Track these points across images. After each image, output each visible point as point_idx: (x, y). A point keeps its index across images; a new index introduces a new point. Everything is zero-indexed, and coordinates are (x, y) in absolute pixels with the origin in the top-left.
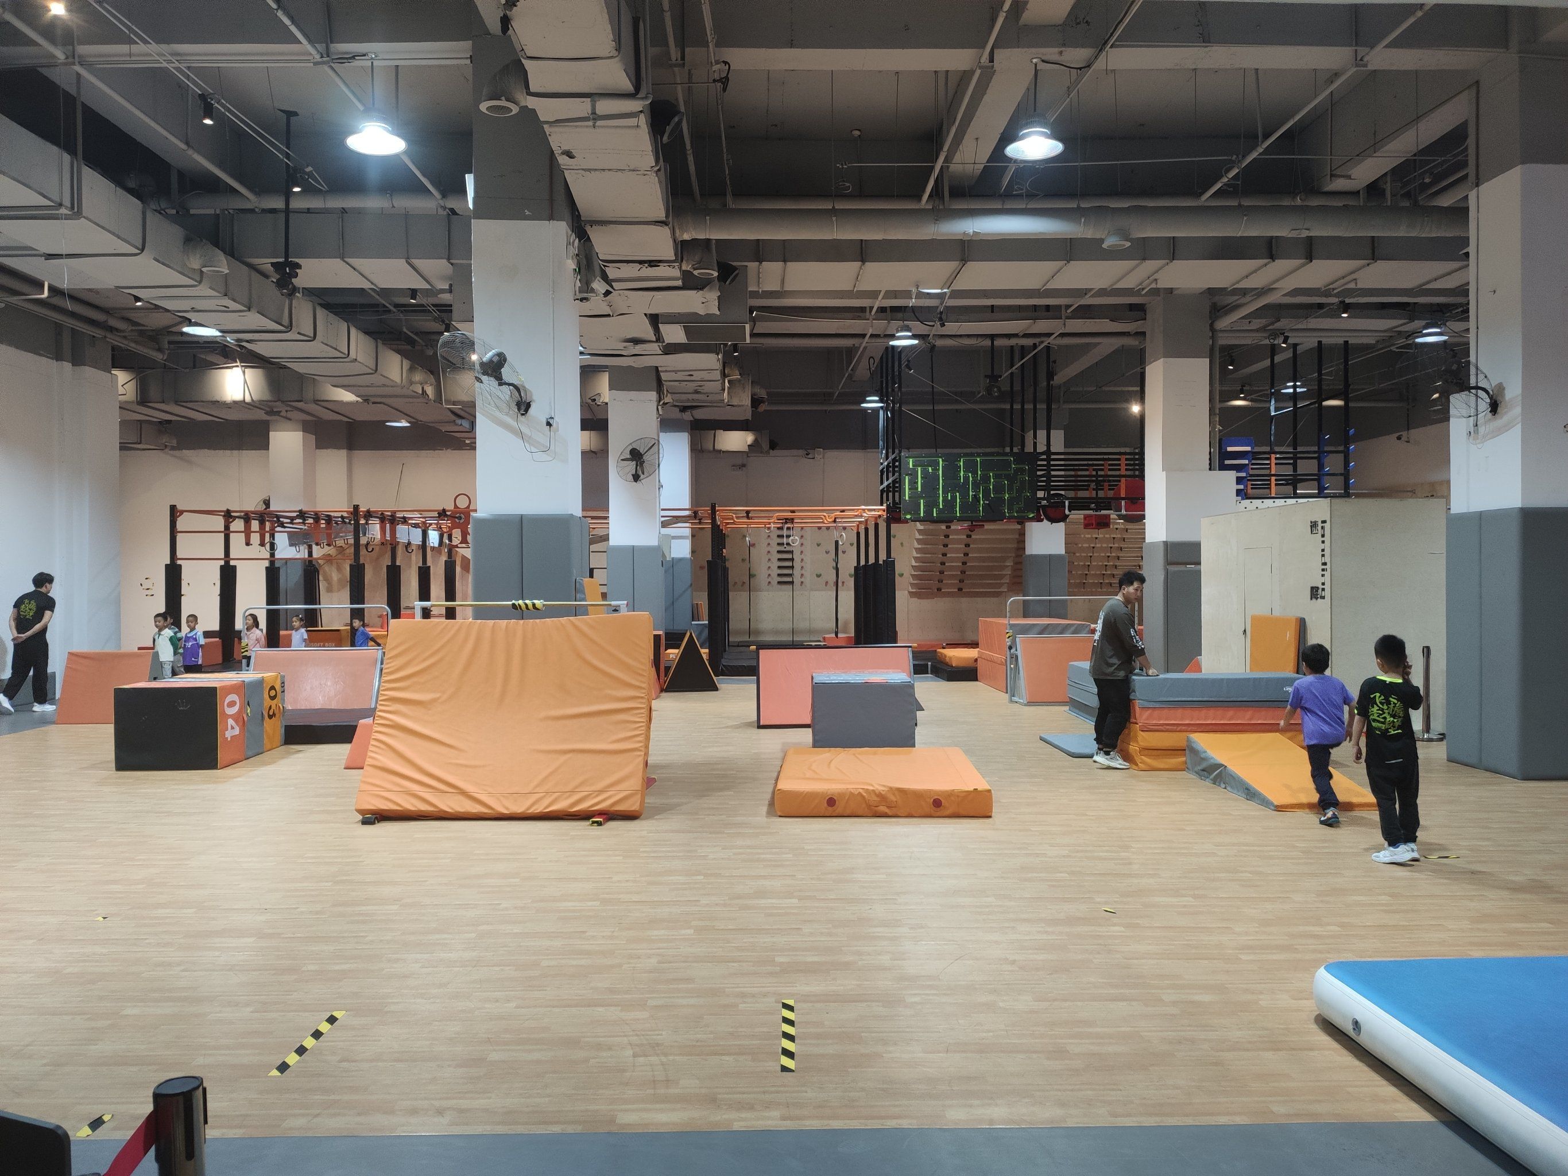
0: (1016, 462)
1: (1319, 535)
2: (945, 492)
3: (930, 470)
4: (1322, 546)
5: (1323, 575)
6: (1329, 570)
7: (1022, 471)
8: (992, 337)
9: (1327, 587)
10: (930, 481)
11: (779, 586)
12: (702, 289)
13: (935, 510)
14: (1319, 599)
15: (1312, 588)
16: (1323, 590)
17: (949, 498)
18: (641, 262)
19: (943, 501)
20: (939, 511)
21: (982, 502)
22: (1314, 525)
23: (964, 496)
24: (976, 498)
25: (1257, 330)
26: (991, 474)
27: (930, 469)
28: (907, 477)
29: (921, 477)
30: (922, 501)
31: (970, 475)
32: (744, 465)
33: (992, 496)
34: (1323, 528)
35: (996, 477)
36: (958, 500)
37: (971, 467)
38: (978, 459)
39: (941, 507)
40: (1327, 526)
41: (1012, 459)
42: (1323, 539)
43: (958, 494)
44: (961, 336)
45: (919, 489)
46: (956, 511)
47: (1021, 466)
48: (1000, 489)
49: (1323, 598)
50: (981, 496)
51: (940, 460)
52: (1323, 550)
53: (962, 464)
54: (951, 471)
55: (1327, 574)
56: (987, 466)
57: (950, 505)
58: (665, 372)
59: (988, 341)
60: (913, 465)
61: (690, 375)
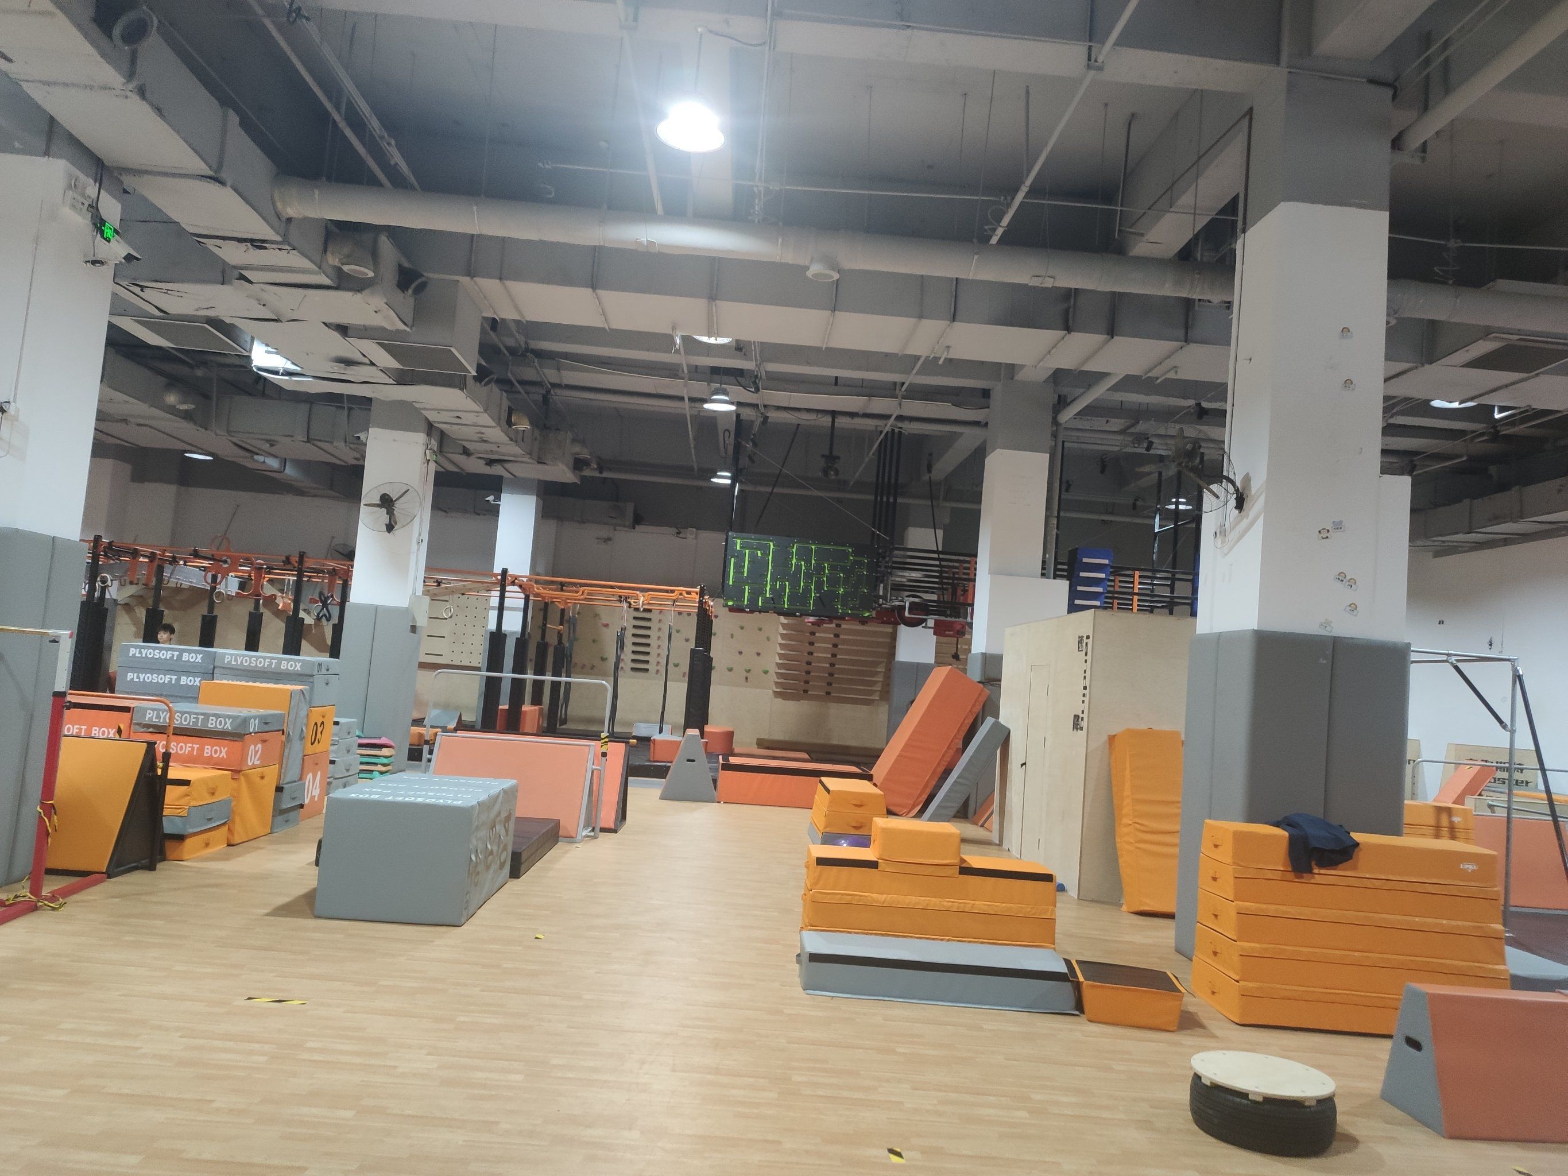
0: (855, 553)
1: (1084, 652)
2: (774, 580)
3: (759, 555)
4: (1085, 666)
5: (1083, 702)
6: (1088, 696)
7: (860, 564)
8: (834, 414)
9: (1085, 716)
10: (758, 567)
11: (633, 673)
12: (360, 291)
13: (760, 598)
14: (1079, 730)
15: (1076, 716)
16: (1082, 718)
17: (778, 587)
18: (238, 240)
19: (770, 589)
20: (765, 600)
21: (813, 595)
22: (1080, 641)
23: (795, 585)
24: (806, 590)
25: (1122, 432)
26: (826, 565)
27: (759, 552)
28: (733, 560)
29: (749, 561)
30: (747, 587)
31: (803, 563)
32: (609, 539)
33: (826, 589)
34: (1087, 644)
35: (832, 568)
36: (787, 590)
37: (804, 555)
38: (813, 547)
39: (768, 596)
40: (1090, 642)
41: (850, 550)
42: (1086, 658)
43: (787, 583)
44: (798, 410)
45: (745, 575)
46: (784, 601)
47: (861, 559)
48: (833, 582)
50: (813, 587)
51: (771, 544)
52: (1085, 672)
53: (794, 550)
54: (782, 559)
55: (1086, 700)
56: (821, 556)
57: (778, 594)
58: (425, 409)
59: (828, 419)
60: (741, 547)
61: (458, 417)
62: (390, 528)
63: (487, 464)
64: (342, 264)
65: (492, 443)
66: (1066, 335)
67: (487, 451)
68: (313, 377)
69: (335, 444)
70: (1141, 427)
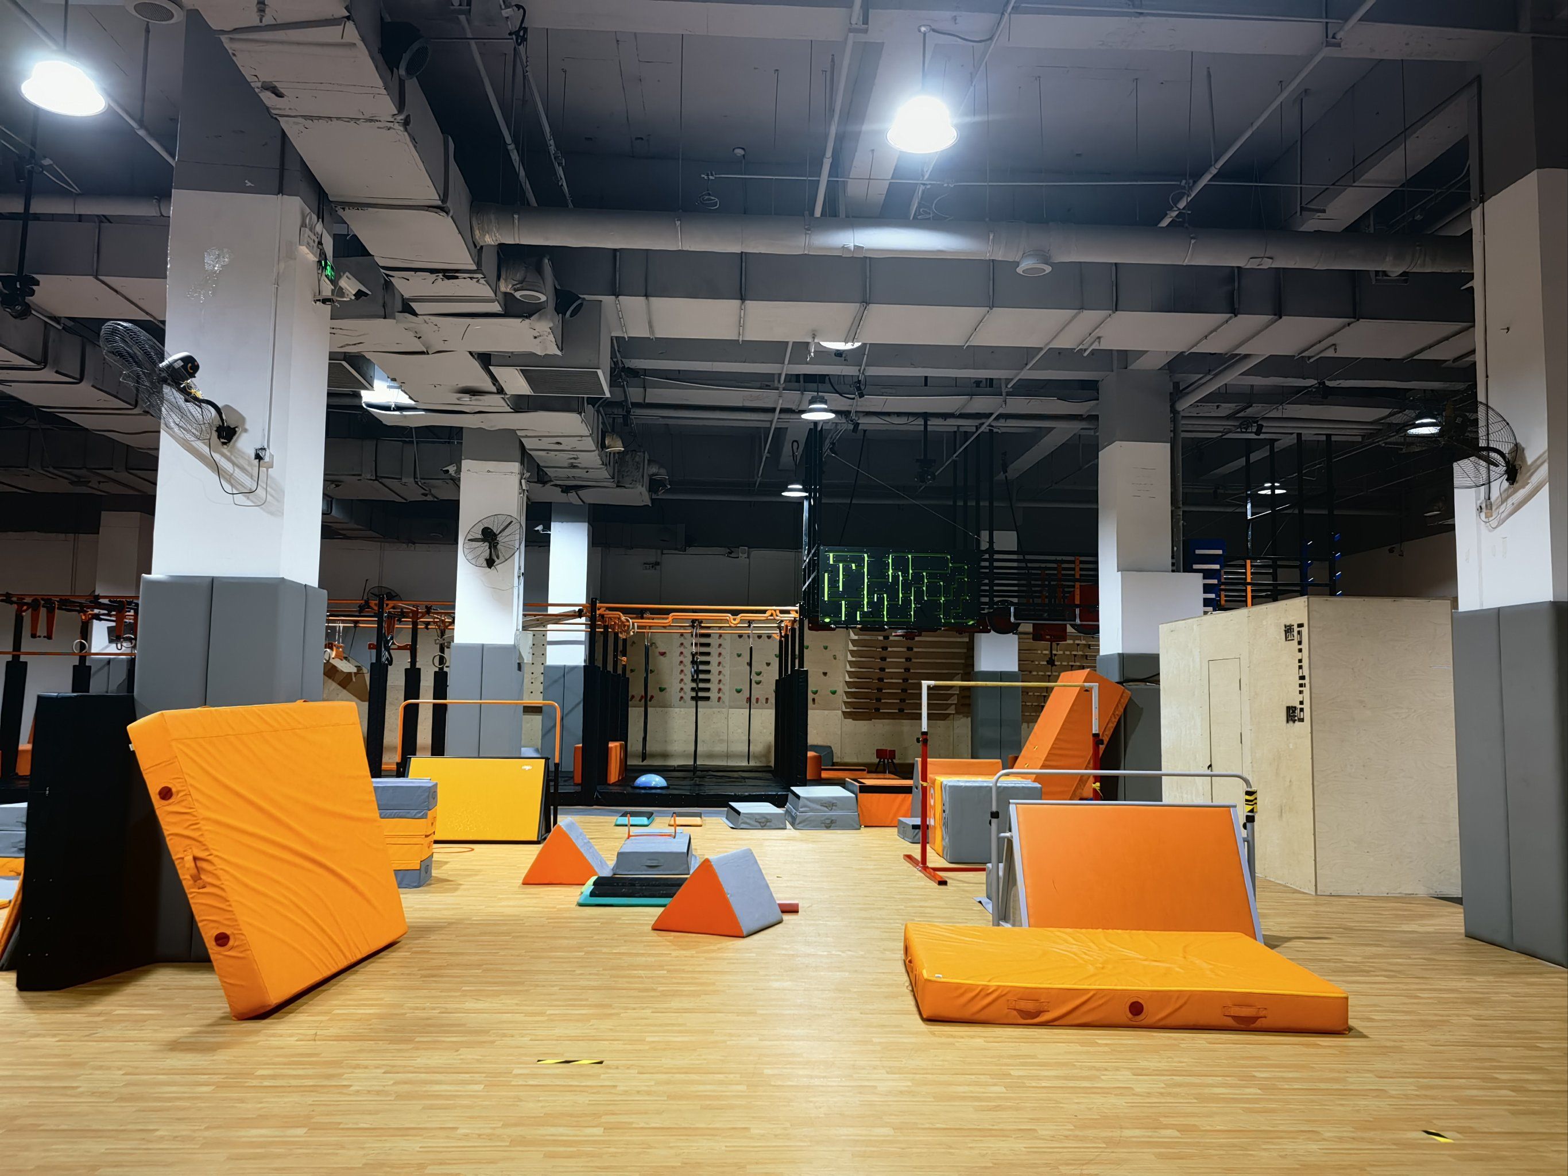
0: (953, 560)
1: (1295, 642)
2: (870, 593)
3: (854, 568)
4: (1299, 656)
5: (1301, 692)
6: (1308, 685)
7: (960, 571)
8: (926, 416)
9: (1306, 706)
10: (853, 580)
11: (693, 702)
12: (529, 317)
13: (858, 613)
14: (1297, 722)
15: (1288, 708)
16: (1302, 710)
17: (876, 600)
18: (432, 271)
19: (868, 603)
20: (864, 615)
21: (913, 606)
22: (1289, 629)
23: (894, 596)
24: (907, 601)
25: (1228, 418)
26: (925, 574)
27: (853, 566)
28: (826, 575)
29: (843, 575)
30: (843, 602)
31: (900, 573)
32: (657, 564)
33: (926, 599)
34: (1299, 633)
35: (930, 576)
36: (886, 603)
37: (900, 565)
38: (910, 556)
39: (866, 610)
40: (1305, 630)
41: (949, 557)
42: (1300, 647)
43: (885, 595)
44: (888, 414)
45: (841, 589)
46: (883, 615)
47: (960, 565)
48: (933, 590)
49: (1302, 720)
50: (912, 598)
51: (866, 555)
52: (1300, 661)
53: (890, 561)
54: (878, 569)
55: (1306, 690)
56: (917, 564)
57: (876, 608)
58: (527, 436)
59: (921, 421)
60: (834, 561)
61: (558, 443)
62: (490, 563)
63: (562, 491)
64: (516, 290)
65: (581, 468)
66: (1230, 318)
67: (569, 477)
68: (424, 410)
70: (1254, 410)
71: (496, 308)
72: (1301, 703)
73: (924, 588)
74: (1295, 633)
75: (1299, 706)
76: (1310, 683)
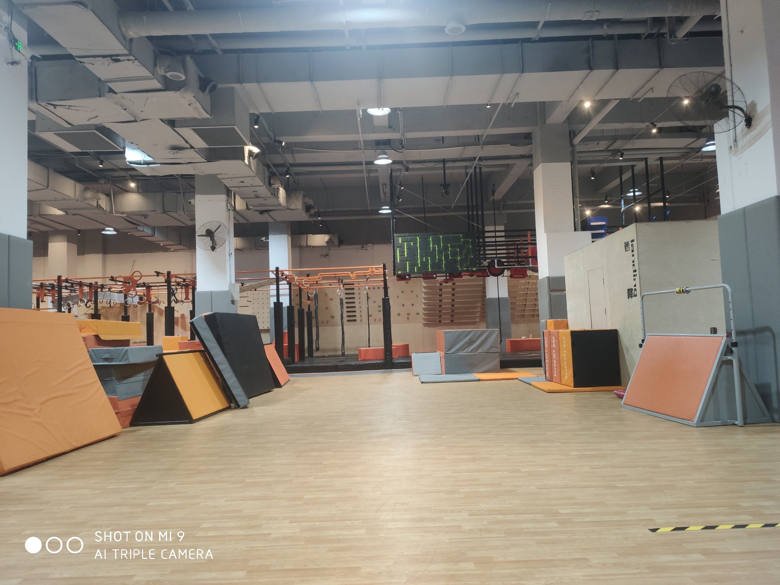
0: (464, 237)
1: (631, 251)
2: (421, 257)
3: (412, 244)
4: (633, 258)
5: (634, 280)
6: (638, 275)
7: (468, 243)
8: (444, 161)
9: (638, 287)
10: (412, 251)
11: (348, 323)
12: (178, 90)
13: (416, 268)
14: (633, 297)
15: (629, 290)
16: (635, 290)
17: (424, 260)
19: (420, 262)
20: (418, 270)
21: (444, 262)
22: (627, 245)
23: (433, 259)
24: (440, 260)
25: (605, 151)
26: (449, 245)
27: (412, 243)
28: (398, 248)
29: (407, 248)
30: (407, 263)
31: (436, 246)
32: (327, 255)
33: (450, 258)
34: (632, 245)
35: (452, 246)
36: (430, 262)
37: (436, 242)
38: (441, 236)
39: (419, 266)
40: (635, 243)
41: (461, 236)
42: (633, 253)
43: (429, 258)
44: (424, 161)
45: (406, 256)
46: (429, 268)
47: (468, 239)
48: (454, 254)
49: (636, 296)
50: (443, 258)
51: (418, 237)
52: (633, 261)
53: (431, 239)
54: (425, 245)
55: (637, 278)
56: (446, 241)
57: (424, 264)
58: (223, 178)
59: (441, 165)
60: (401, 242)
61: (242, 182)
62: (213, 248)
63: (260, 213)
64: (166, 72)
65: (262, 198)
66: (589, 73)
67: (260, 205)
68: (161, 164)
69: (179, 212)
70: (618, 145)
71: (159, 86)
72: (635, 286)
73: (449, 253)
74: (630, 246)
75: (634, 288)
76: (639, 273)
